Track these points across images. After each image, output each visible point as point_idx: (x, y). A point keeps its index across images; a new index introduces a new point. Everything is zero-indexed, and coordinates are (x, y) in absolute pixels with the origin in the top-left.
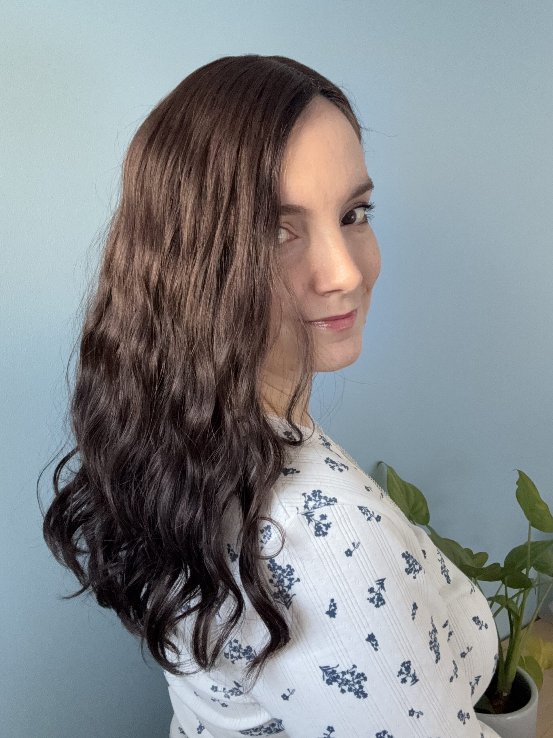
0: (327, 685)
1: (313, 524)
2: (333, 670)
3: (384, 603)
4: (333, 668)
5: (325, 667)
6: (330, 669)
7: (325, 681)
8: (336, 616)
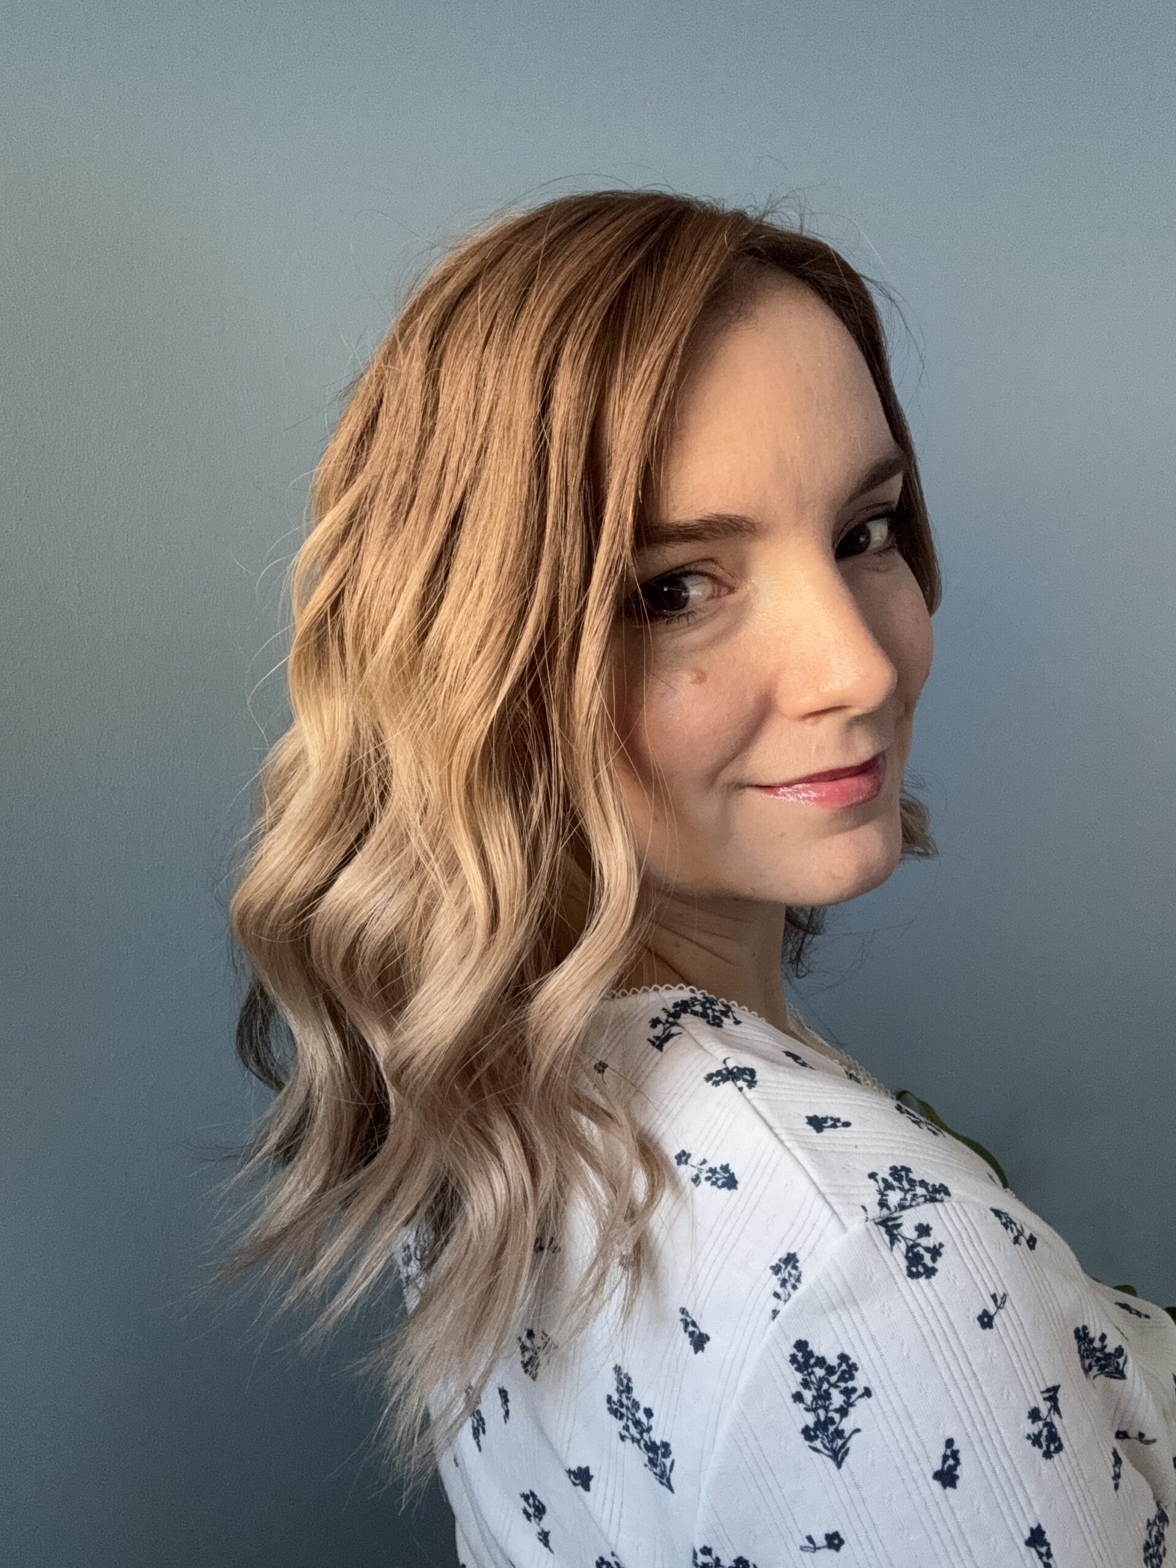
1: (902, 1246)
3: (1059, 1448)
8: (959, 1483)
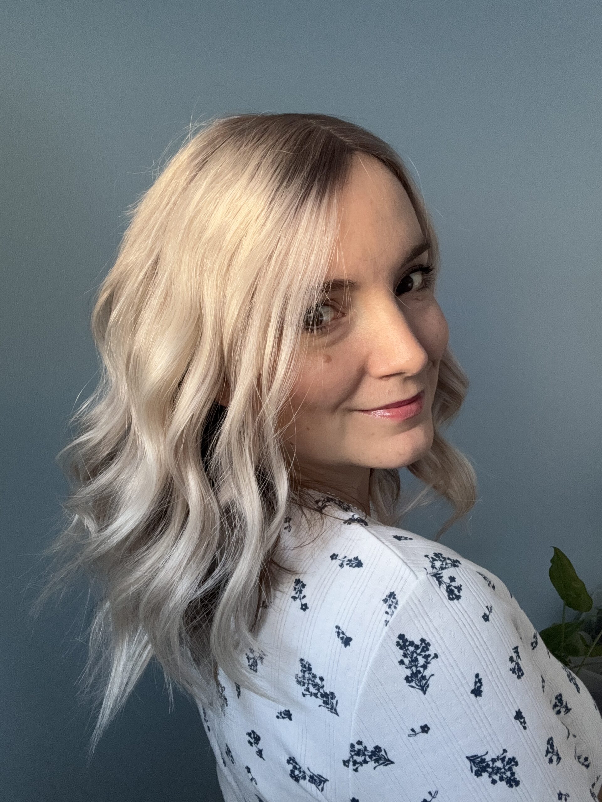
0: (476, 777)
1: (443, 587)
2: (482, 759)
3: (523, 674)
4: (482, 756)
5: (473, 756)
6: (478, 757)
7: (474, 773)
8: (483, 694)
